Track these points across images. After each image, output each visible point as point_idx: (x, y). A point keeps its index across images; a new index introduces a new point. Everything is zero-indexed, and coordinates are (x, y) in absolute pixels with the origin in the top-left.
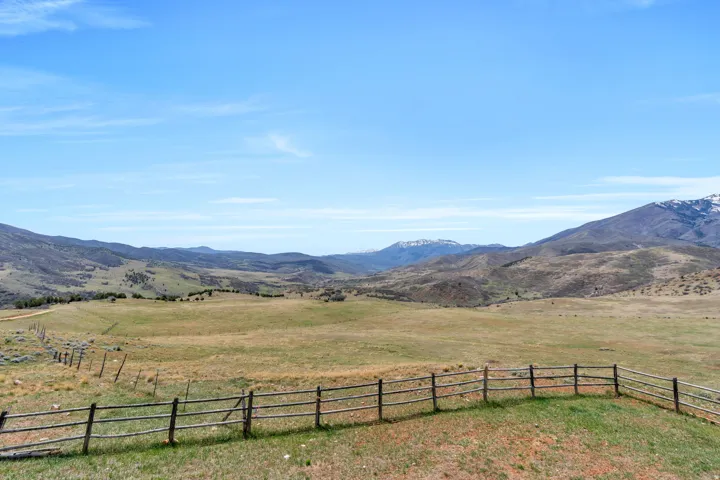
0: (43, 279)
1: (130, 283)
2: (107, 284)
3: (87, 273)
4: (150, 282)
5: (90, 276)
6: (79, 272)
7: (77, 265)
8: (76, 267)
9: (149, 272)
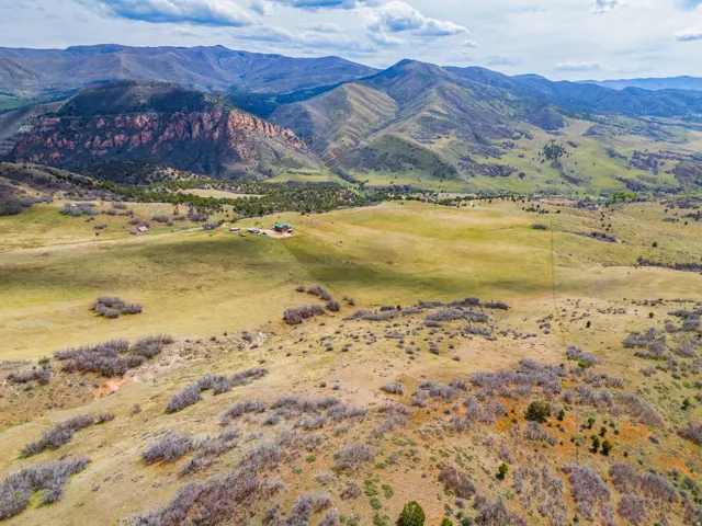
0: (471, 149)
1: (544, 157)
2: (522, 156)
3: (512, 141)
4: (562, 159)
5: (512, 146)
6: (506, 140)
7: (508, 132)
8: (507, 133)
9: (571, 144)
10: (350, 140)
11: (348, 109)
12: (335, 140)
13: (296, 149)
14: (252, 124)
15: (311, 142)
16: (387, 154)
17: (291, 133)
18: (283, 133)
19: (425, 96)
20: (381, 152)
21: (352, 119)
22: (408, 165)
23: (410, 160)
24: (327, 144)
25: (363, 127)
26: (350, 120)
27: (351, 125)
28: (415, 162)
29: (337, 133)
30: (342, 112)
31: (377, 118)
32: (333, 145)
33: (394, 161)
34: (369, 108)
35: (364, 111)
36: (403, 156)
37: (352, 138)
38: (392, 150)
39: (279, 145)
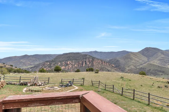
10: (133, 67)
11: (131, 59)
12: (128, 67)
13: (115, 70)
14: (101, 62)
15: (120, 68)
16: (150, 69)
17: (113, 65)
18: (111, 65)
19: (157, 55)
20: (147, 69)
21: (133, 61)
22: (160, 73)
23: (160, 71)
24: (125, 68)
25: (137, 63)
26: (132, 62)
27: (133, 63)
28: (163, 72)
29: (129, 65)
30: (129, 60)
31: (142, 61)
32: (128, 68)
33: (154, 72)
34: (138, 59)
35: (137, 59)
36: (157, 70)
37: (134, 66)
38: (152, 68)
39: (109, 68)
